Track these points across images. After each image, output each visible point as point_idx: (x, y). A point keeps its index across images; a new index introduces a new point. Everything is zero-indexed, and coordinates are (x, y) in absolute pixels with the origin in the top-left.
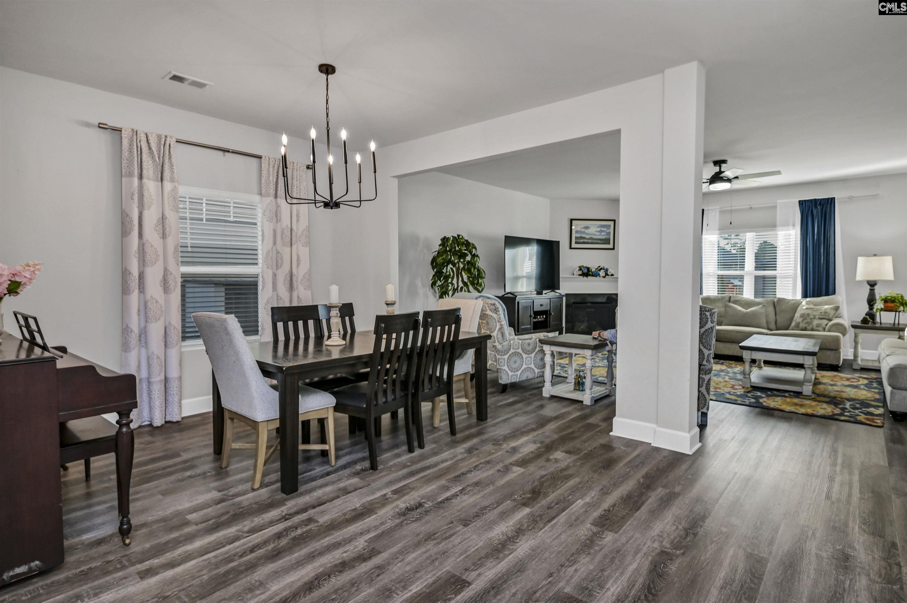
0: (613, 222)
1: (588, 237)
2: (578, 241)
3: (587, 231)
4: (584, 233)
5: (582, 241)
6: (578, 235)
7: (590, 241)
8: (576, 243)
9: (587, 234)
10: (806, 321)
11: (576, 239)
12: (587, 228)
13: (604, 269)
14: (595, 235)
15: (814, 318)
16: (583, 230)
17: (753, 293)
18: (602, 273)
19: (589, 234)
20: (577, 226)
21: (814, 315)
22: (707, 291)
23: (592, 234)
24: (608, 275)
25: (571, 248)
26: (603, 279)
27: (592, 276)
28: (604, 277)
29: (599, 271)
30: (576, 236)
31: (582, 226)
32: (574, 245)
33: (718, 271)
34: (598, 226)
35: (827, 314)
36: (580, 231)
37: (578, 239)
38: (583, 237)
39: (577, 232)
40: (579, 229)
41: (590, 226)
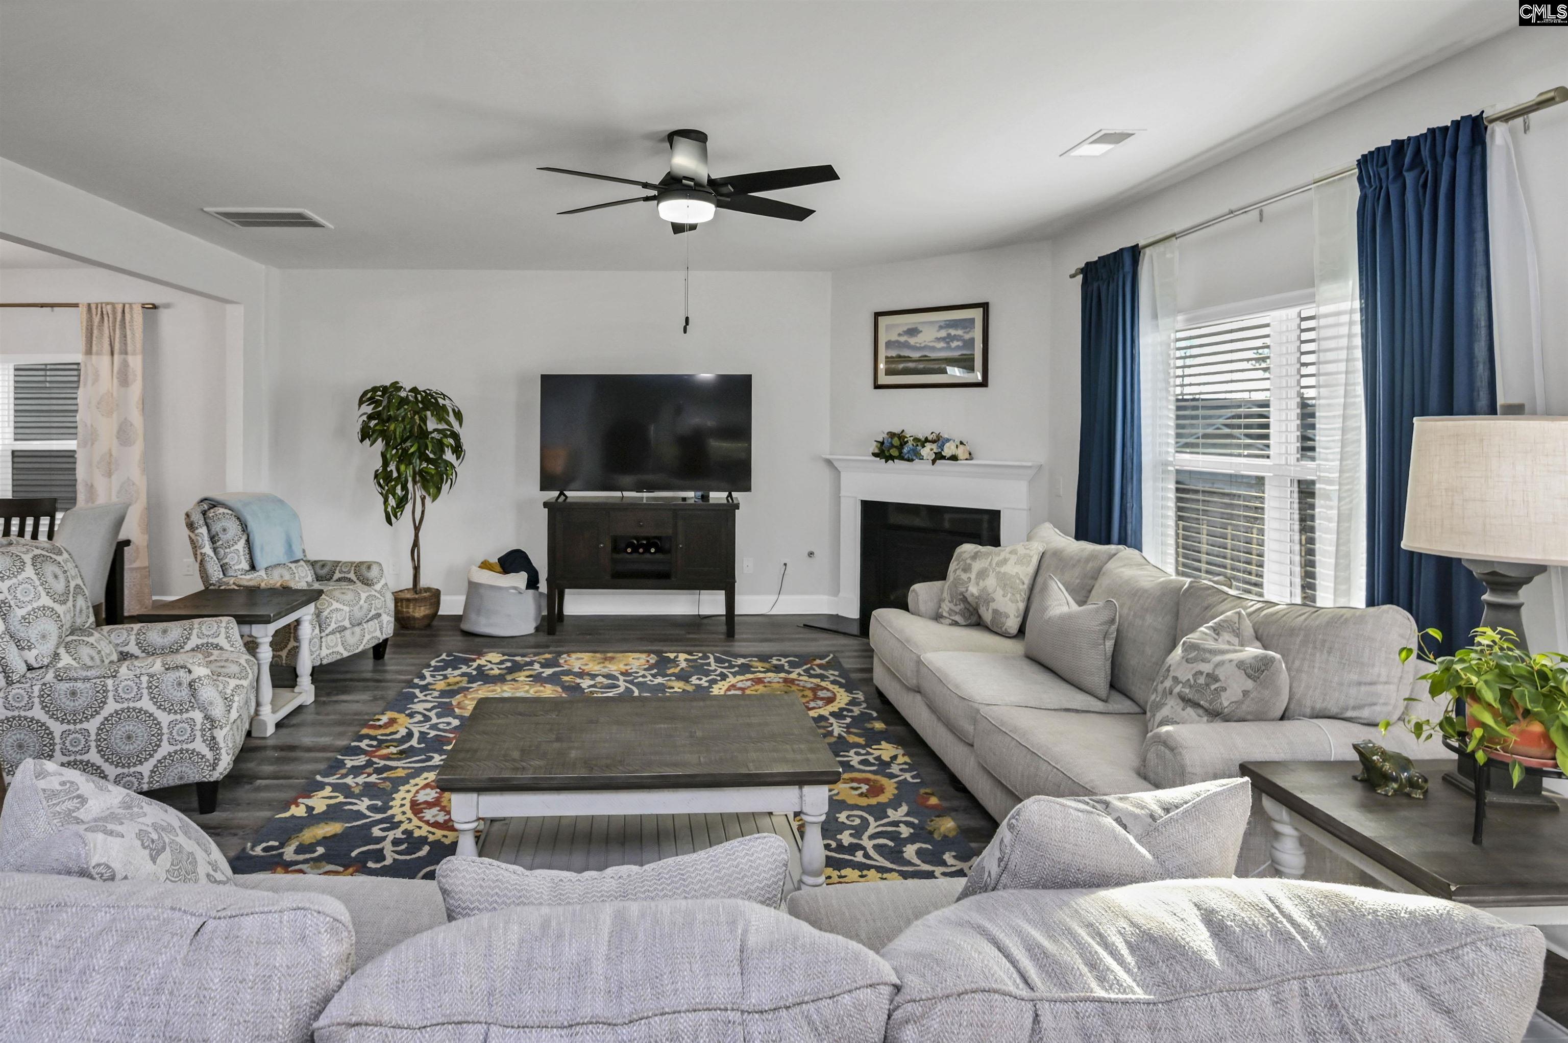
0: (981, 310)
1: (916, 355)
2: (893, 366)
3: (912, 341)
4: (906, 345)
5: (901, 366)
6: (893, 353)
7: (921, 366)
8: (889, 372)
9: (914, 348)
11: (887, 363)
12: (913, 332)
14: (933, 349)
16: (903, 339)
18: (927, 451)
19: (920, 349)
20: (889, 329)
23: (925, 348)
24: (943, 458)
25: (877, 387)
26: (929, 466)
27: (901, 457)
28: (934, 462)
29: (923, 446)
30: (889, 355)
31: (901, 330)
32: (883, 379)
33: (1177, 452)
34: (942, 324)
35: (1213, 687)
36: (897, 342)
37: (893, 362)
38: (905, 357)
39: (889, 344)
40: (894, 338)
41: (920, 328)
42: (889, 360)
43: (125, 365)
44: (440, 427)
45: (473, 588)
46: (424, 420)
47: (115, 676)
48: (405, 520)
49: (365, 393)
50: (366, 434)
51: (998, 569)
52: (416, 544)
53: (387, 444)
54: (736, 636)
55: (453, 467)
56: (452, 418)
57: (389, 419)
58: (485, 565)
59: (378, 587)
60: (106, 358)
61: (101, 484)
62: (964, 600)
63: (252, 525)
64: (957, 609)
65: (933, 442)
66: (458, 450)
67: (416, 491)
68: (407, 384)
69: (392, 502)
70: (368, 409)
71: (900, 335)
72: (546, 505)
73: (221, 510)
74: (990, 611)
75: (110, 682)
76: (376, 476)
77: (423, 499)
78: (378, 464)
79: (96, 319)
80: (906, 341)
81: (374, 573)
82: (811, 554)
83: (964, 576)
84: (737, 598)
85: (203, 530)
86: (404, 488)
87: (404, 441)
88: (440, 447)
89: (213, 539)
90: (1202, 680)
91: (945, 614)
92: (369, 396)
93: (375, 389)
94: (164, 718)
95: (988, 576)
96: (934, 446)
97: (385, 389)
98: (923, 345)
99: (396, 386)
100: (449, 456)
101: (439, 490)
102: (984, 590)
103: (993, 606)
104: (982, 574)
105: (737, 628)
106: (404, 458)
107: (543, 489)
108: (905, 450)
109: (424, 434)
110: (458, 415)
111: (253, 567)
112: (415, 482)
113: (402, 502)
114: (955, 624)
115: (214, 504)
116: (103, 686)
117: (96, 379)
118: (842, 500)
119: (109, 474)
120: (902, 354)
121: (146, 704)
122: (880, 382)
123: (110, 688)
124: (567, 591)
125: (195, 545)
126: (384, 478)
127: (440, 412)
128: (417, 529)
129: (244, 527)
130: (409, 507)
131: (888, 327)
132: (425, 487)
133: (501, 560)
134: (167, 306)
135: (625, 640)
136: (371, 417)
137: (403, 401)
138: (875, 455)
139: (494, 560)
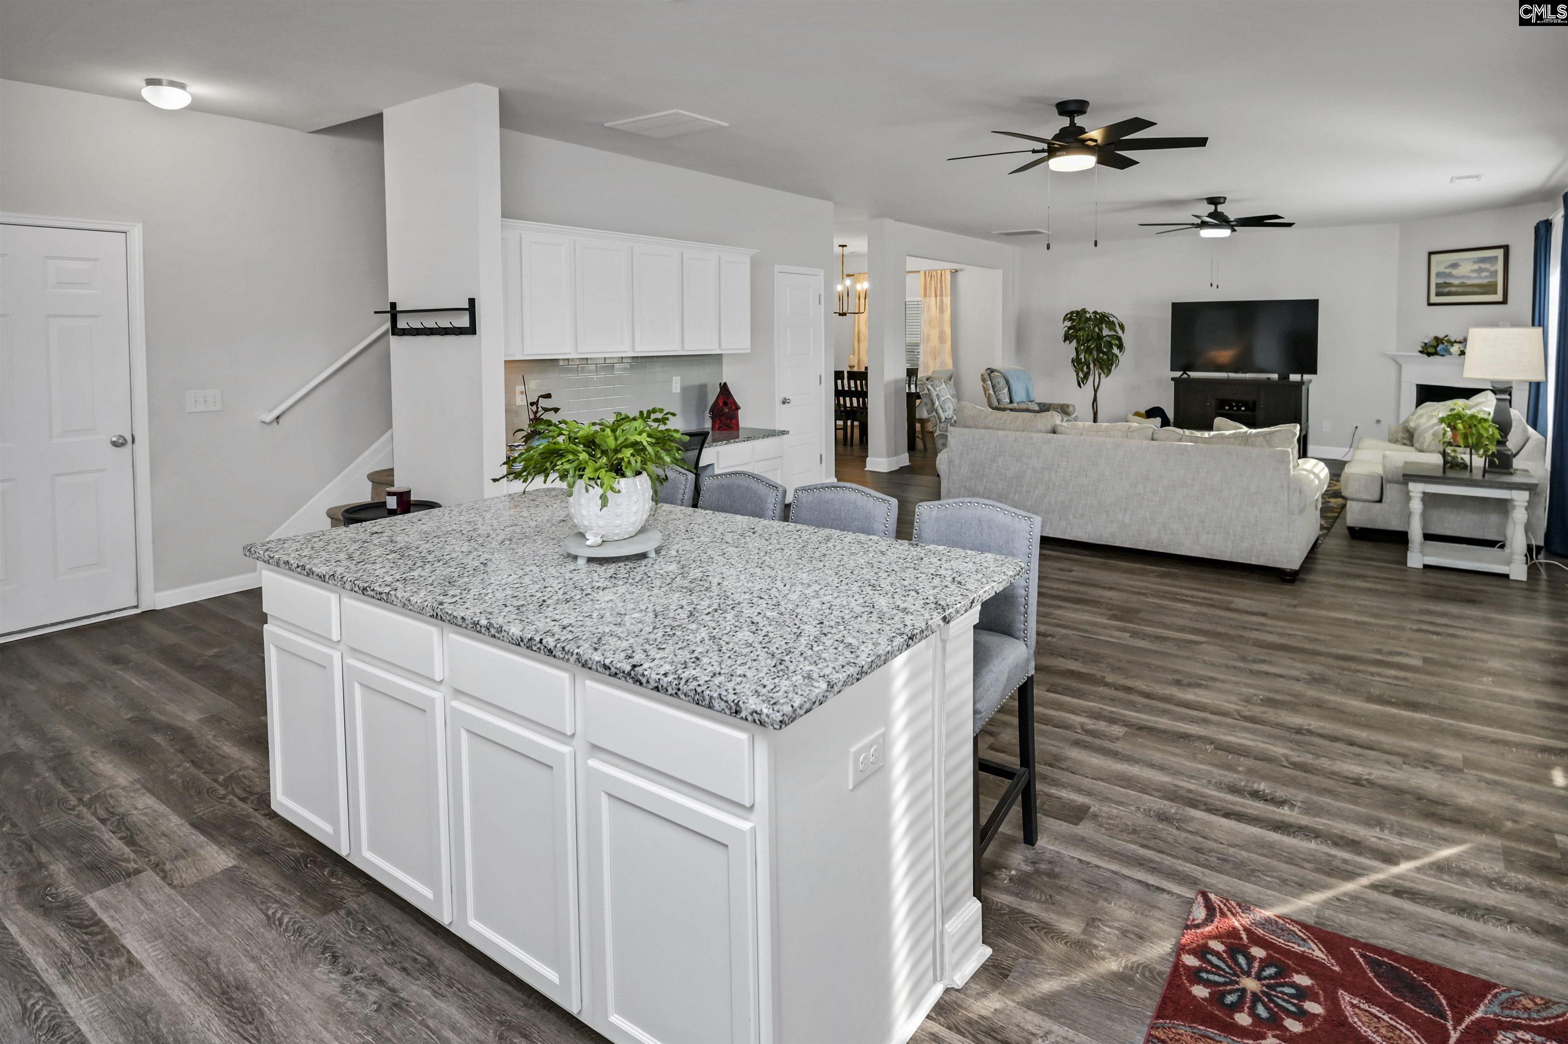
0: (1503, 250)
1: (1456, 282)
2: (1441, 290)
3: (1454, 272)
4: (1450, 275)
5: (1446, 290)
6: (1441, 281)
7: (1460, 289)
8: (1438, 294)
9: (1456, 277)
11: (1436, 287)
12: (1455, 265)
14: (1469, 278)
16: (1447, 271)
18: (1454, 349)
19: (1459, 277)
20: (1439, 263)
23: (1464, 276)
25: (1430, 304)
27: (1437, 353)
28: (1457, 356)
29: (1452, 346)
30: (1438, 282)
31: (1447, 264)
32: (1434, 299)
34: (1476, 259)
36: (1444, 272)
37: (1440, 287)
38: (1449, 283)
39: (1438, 275)
40: (1442, 269)
41: (1460, 263)
42: (1438, 285)
43: (942, 301)
44: (1110, 333)
46: (1101, 330)
48: (1089, 386)
49: (1067, 315)
50: (1067, 338)
52: (1095, 400)
53: (1078, 342)
55: (1117, 357)
56: (1118, 328)
57: (1080, 329)
58: (1137, 414)
59: (1073, 416)
60: (933, 299)
61: (931, 362)
63: (1011, 381)
65: (1460, 342)
66: (1121, 347)
67: (1095, 372)
68: (1091, 310)
69: (1081, 375)
70: (1069, 324)
71: (1446, 268)
72: (1173, 379)
73: (997, 374)
76: (1073, 361)
77: (1100, 375)
78: (1074, 355)
79: (928, 279)
80: (1450, 272)
81: (1071, 409)
82: (1378, 421)
85: (989, 382)
86: (1088, 367)
87: (1088, 341)
88: (1110, 345)
89: (994, 387)
92: (1069, 317)
93: (1072, 313)
96: (1460, 345)
97: (1078, 313)
98: (1461, 275)
99: (1084, 311)
100: (1115, 350)
101: (1110, 371)
106: (1088, 351)
107: (1172, 370)
108: (1439, 349)
109: (1100, 337)
110: (1122, 327)
111: (1011, 402)
112: (1095, 365)
113: (1086, 376)
115: (992, 371)
117: (929, 310)
118: (1403, 384)
119: (935, 359)
120: (1447, 281)
122: (1432, 301)
125: (985, 390)
126: (1077, 362)
127: (1111, 325)
128: (1096, 391)
129: (1007, 382)
130: (1091, 378)
132: (1101, 368)
133: (1146, 411)
134: (961, 270)
136: (1069, 328)
137: (1089, 319)
138: (1421, 352)
139: (1142, 411)
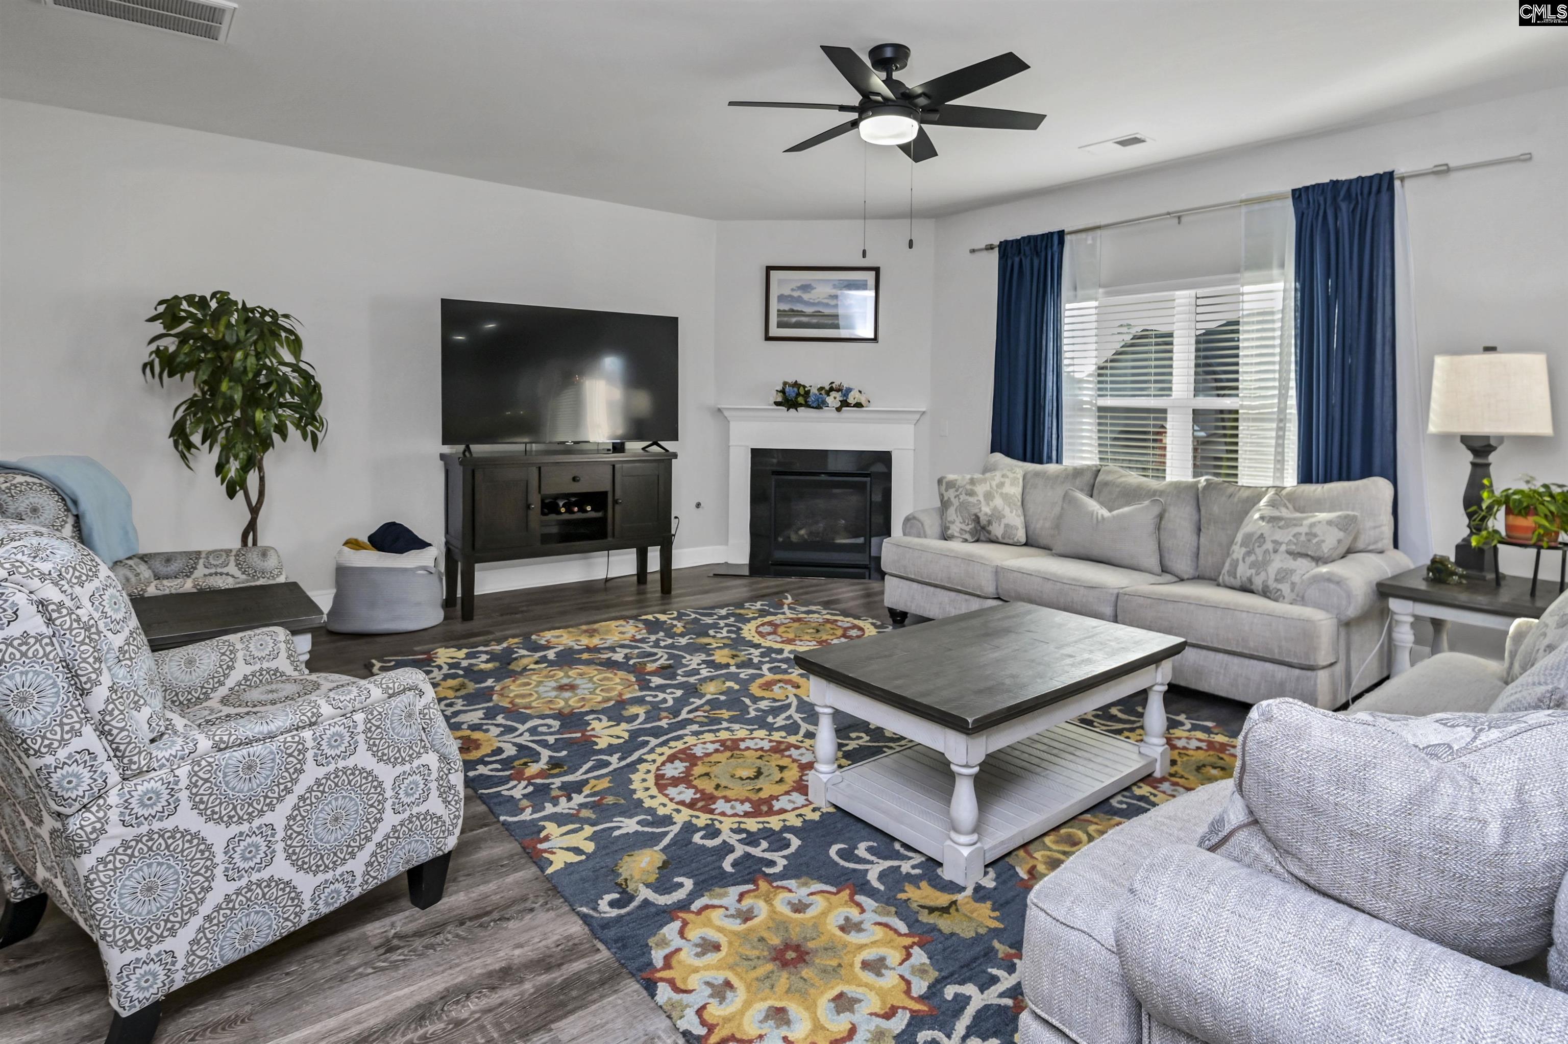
0: (873, 273)
1: (809, 310)
2: (786, 319)
3: (806, 297)
4: (799, 300)
5: (794, 320)
6: (785, 307)
7: (814, 320)
8: (780, 325)
9: (807, 303)
10: (1253, 558)
11: (779, 316)
12: (806, 288)
13: (838, 390)
14: (827, 305)
15: (1276, 551)
16: (795, 294)
17: (1190, 464)
18: (833, 400)
19: (813, 304)
20: (782, 283)
21: (1274, 542)
22: (1073, 451)
23: (819, 304)
24: (848, 405)
25: (768, 338)
26: (836, 414)
27: (807, 405)
28: (838, 409)
29: (828, 395)
30: (782, 309)
31: (794, 285)
32: (774, 331)
33: (1099, 396)
34: (836, 283)
35: (1314, 541)
36: (790, 296)
37: (785, 316)
38: (798, 311)
39: (781, 298)
40: (787, 292)
41: (814, 285)
42: (780, 313)
45: (342, 574)
47: (314, 724)
51: (1000, 491)
52: (252, 525)
54: (673, 593)
58: (353, 544)
62: (977, 519)
64: (968, 528)
71: (793, 290)
74: (1002, 526)
75: (307, 734)
80: (800, 297)
82: (698, 505)
83: (972, 500)
84: (675, 552)
90: (1303, 538)
91: (956, 534)
94: (386, 774)
95: (994, 497)
96: (839, 394)
98: (816, 301)
102: (995, 509)
103: (1004, 521)
104: (989, 496)
105: (674, 585)
107: (445, 442)
108: (808, 399)
114: (966, 541)
116: (299, 743)
118: (732, 450)
120: (795, 308)
121: (363, 759)
122: (771, 334)
123: (310, 744)
124: (477, 566)
131: (780, 282)
133: (371, 538)
135: (564, 613)
138: (777, 404)
139: (364, 539)
